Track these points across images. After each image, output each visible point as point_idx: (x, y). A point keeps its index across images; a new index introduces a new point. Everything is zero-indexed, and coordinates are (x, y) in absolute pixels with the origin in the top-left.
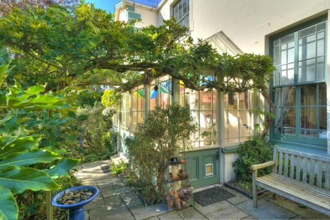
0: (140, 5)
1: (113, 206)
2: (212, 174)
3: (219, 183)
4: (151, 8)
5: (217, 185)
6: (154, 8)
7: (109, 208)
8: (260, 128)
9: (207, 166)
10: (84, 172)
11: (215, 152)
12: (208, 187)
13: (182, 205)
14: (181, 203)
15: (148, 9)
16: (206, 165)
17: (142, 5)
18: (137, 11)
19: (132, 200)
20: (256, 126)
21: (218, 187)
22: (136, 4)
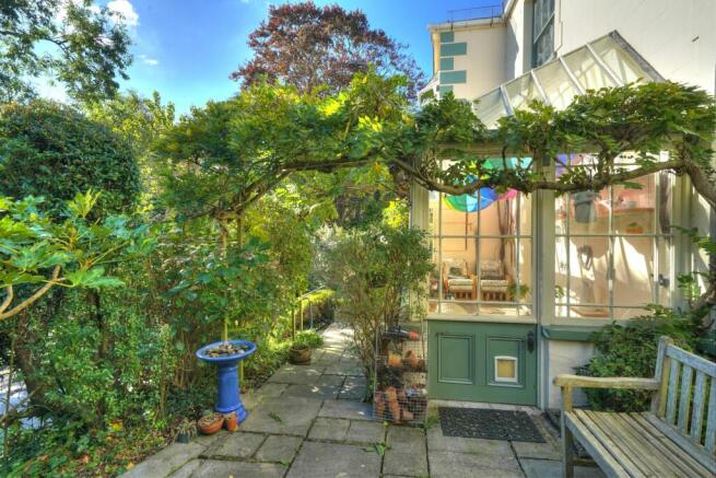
0: (464, 23)
1: (321, 388)
2: (515, 380)
3: (535, 405)
4: (489, 21)
5: (524, 409)
6: (495, 20)
7: (315, 390)
8: (699, 289)
9: (500, 360)
10: (342, 334)
11: (523, 333)
12: (496, 407)
13: (401, 417)
14: (401, 414)
15: (483, 27)
16: (496, 358)
17: (469, 23)
18: (459, 38)
19: (355, 389)
20: (685, 280)
21: (524, 413)
22: (456, 24)
